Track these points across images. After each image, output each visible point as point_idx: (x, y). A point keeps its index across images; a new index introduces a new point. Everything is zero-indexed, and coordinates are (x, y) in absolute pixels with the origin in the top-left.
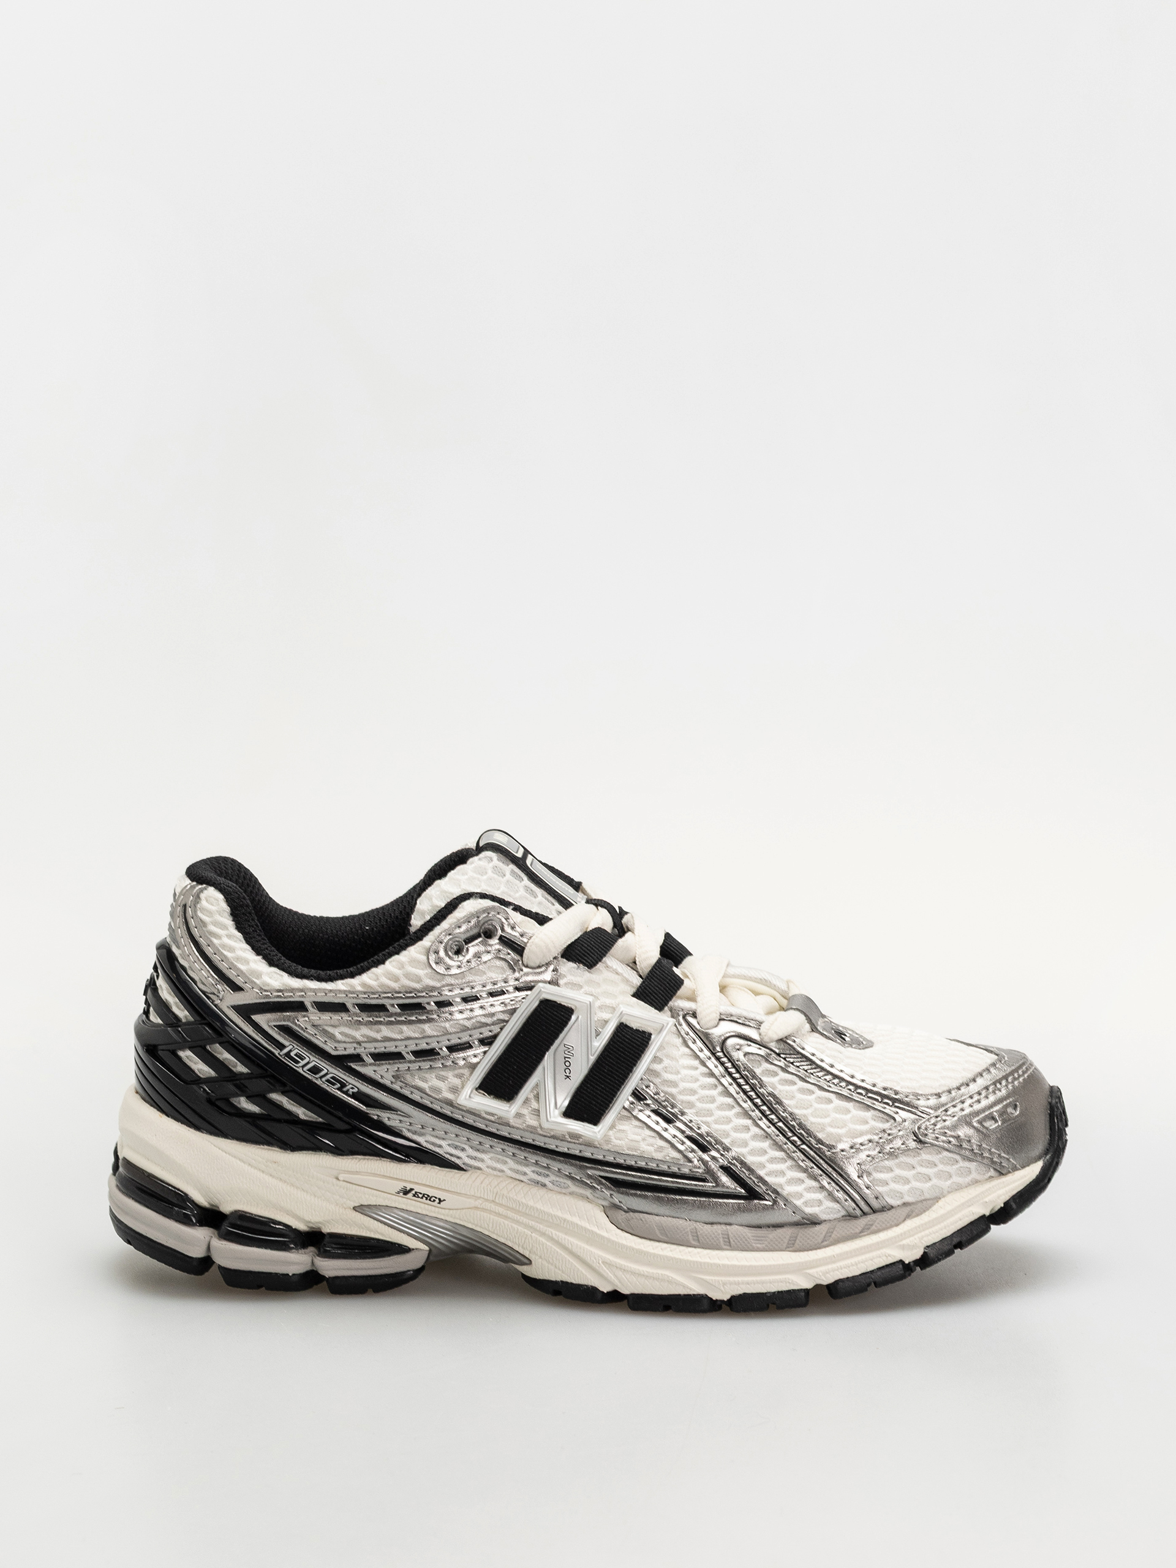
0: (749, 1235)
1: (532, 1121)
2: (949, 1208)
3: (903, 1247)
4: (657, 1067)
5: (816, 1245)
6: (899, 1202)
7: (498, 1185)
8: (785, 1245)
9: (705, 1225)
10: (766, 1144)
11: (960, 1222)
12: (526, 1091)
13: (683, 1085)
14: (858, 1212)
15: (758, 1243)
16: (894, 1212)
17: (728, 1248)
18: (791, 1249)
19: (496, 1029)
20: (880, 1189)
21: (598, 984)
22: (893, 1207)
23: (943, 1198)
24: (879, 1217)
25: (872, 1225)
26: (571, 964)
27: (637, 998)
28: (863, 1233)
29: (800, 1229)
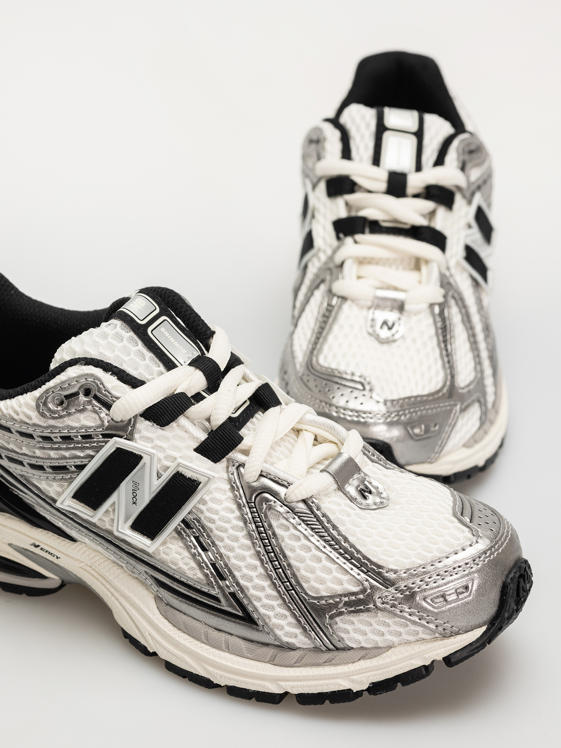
0: (243, 646)
1: (108, 527)
2: (394, 658)
3: (353, 681)
4: (201, 507)
5: (289, 664)
6: (358, 646)
7: (93, 557)
8: (267, 660)
9: (215, 630)
10: (266, 583)
11: (401, 670)
12: (107, 505)
13: (219, 523)
14: (324, 648)
15: (248, 653)
16: (352, 652)
17: (228, 651)
18: (272, 663)
19: (85, 461)
20: (343, 635)
21: (167, 439)
22: (352, 648)
23: (392, 649)
24: (340, 654)
25: (333, 659)
26: (147, 422)
27: (198, 452)
28: (325, 664)
29: (280, 650)
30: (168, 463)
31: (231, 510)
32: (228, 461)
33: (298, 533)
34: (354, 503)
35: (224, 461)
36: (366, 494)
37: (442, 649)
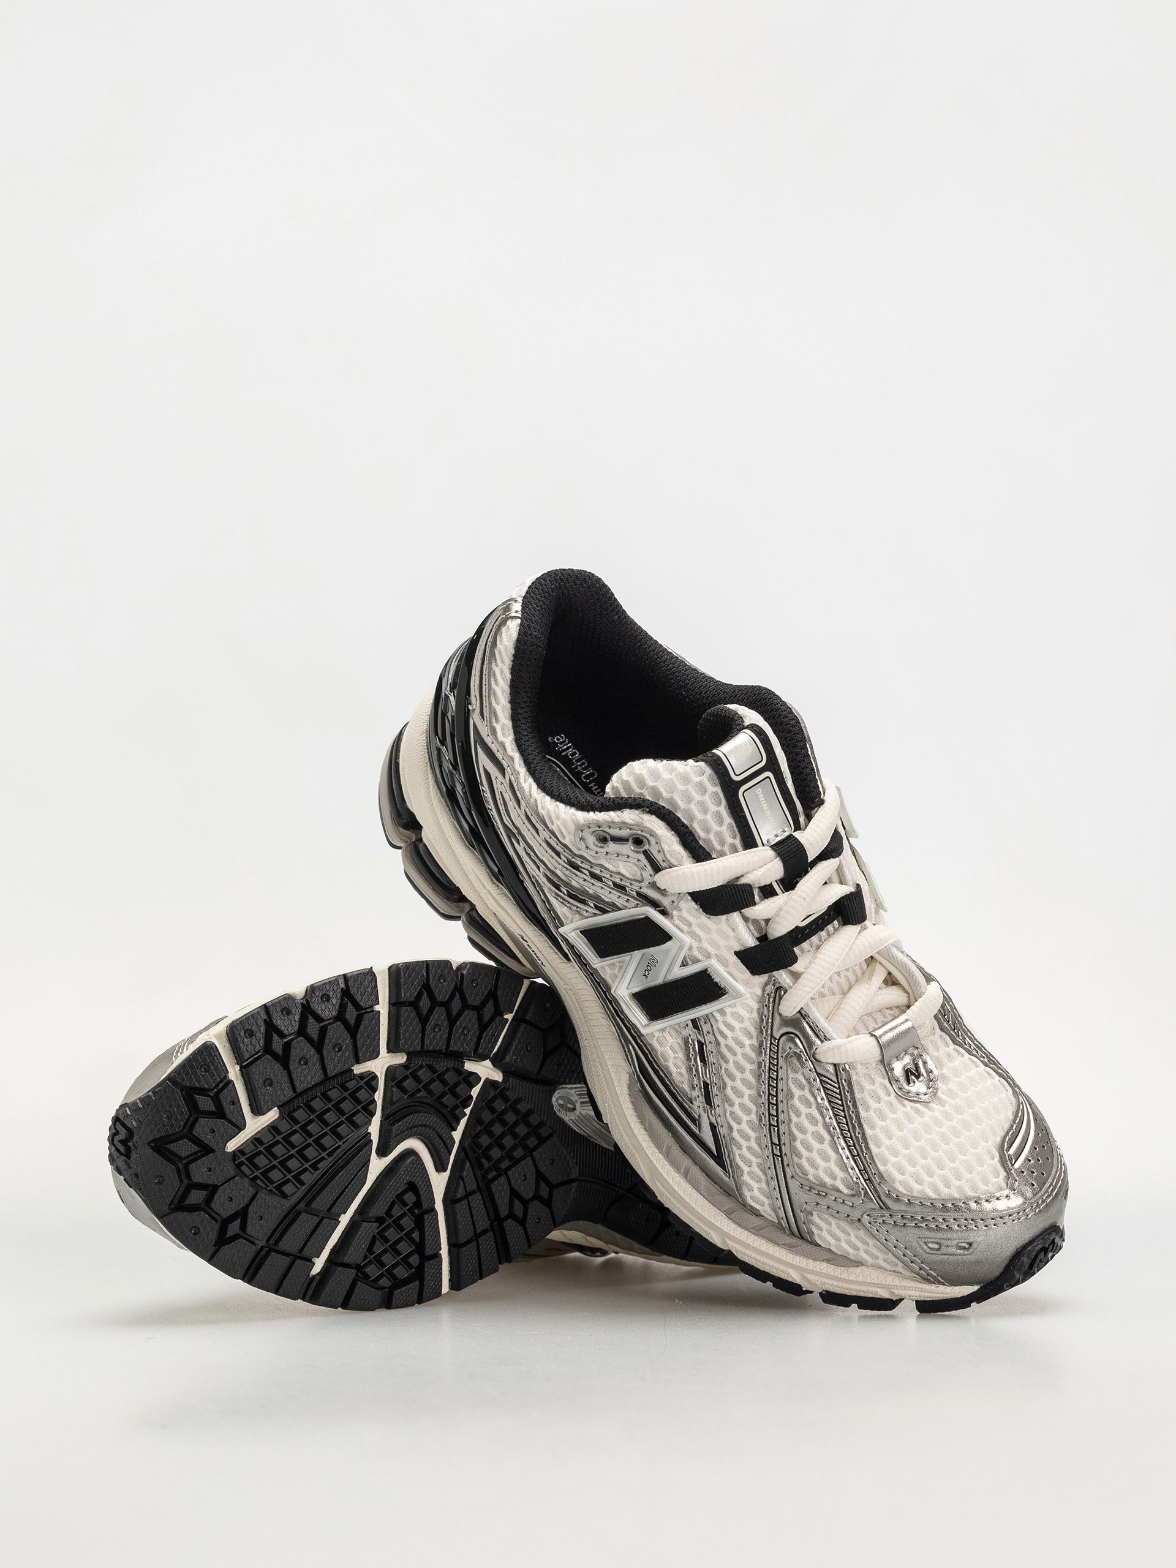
0: (704, 1183)
1: (608, 979)
2: (861, 1278)
3: (805, 1278)
5: (745, 1227)
6: (827, 1247)
8: (723, 1209)
9: (680, 1149)
10: (754, 1135)
12: (614, 959)
13: (731, 1043)
14: (788, 1230)
15: (707, 1193)
16: (818, 1250)
17: (684, 1177)
18: (726, 1214)
19: (610, 907)
20: (814, 1229)
21: (708, 931)
22: (820, 1246)
23: (863, 1267)
24: (804, 1245)
25: (795, 1247)
26: (693, 903)
27: (738, 957)
28: (784, 1246)
29: (741, 1208)
30: (699, 956)
31: (750, 1033)
32: (770, 977)
33: (812, 1099)
34: (892, 1086)
35: (764, 978)
36: (913, 1077)
37: (917, 1292)
